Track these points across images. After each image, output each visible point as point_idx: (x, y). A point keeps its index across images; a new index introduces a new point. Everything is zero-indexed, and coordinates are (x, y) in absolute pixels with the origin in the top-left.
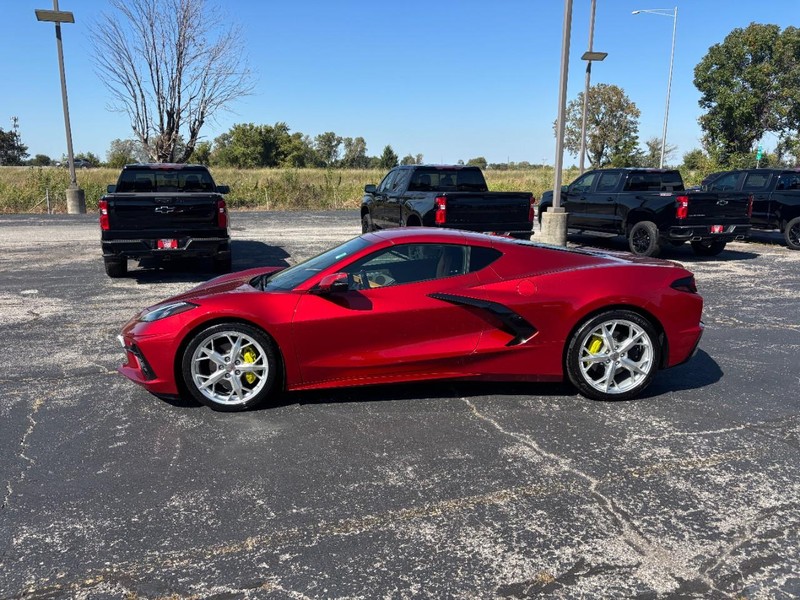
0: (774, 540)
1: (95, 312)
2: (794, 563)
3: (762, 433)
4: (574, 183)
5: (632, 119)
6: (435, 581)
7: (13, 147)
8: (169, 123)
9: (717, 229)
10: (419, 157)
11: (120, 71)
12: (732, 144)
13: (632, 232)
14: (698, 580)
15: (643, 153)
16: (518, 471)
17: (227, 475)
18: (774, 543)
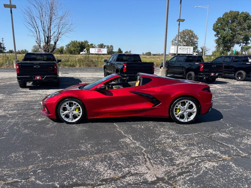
0: (191, 166)
1: (12, 98)
2: (194, 173)
3: (202, 135)
4: (171, 60)
5: (196, 40)
6: (82, 178)
7: (1, 47)
8: (47, 40)
9: (212, 74)
10: (130, 51)
11: (31, 23)
12: (224, 48)
13: (187, 75)
14: (163, 178)
15: (199, 51)
16: (122, 146)
17: (32, 147)
18: (191, 167)
